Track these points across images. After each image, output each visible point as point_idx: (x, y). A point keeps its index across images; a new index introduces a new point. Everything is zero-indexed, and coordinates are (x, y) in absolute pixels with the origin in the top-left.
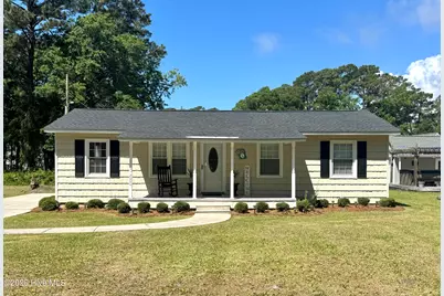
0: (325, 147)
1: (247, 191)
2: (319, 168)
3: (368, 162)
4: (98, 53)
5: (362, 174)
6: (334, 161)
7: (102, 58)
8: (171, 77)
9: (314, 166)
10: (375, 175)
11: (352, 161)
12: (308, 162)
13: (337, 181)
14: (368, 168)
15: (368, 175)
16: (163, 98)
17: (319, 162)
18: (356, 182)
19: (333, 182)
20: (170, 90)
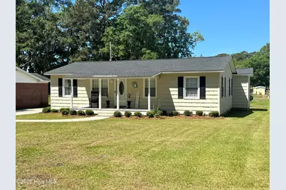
0: (180, 80)
1: (137, 105)
2: (177, 93)
3: (207, 89)
4: (132, 28)
5: (203, 96)
6: (187, 89)
7: (134, 30)
8: (195, 35)
9: (174, 92)
10: (211, 97)
11: (197, 89)
12: (171, 89)
13: (188, 101)
14: (207, 93)
15: (207, 97)
16: (190, 49)
17: (177, 89)
18: (199, 101)
19: (186, 101)
20: (194, 44)
